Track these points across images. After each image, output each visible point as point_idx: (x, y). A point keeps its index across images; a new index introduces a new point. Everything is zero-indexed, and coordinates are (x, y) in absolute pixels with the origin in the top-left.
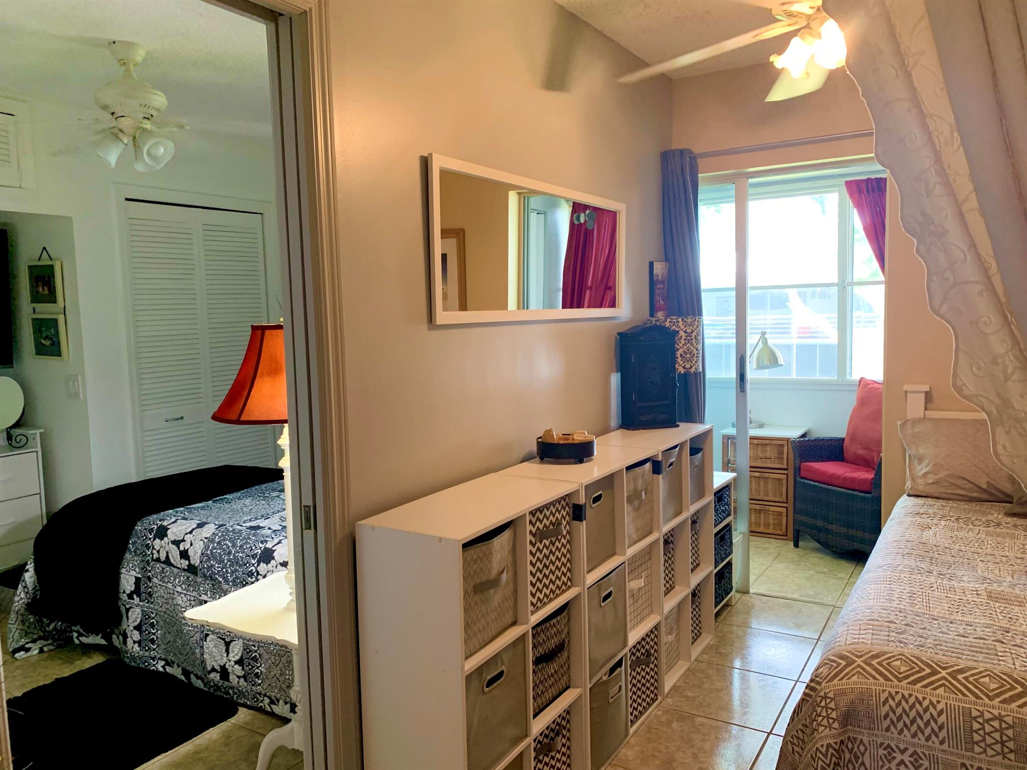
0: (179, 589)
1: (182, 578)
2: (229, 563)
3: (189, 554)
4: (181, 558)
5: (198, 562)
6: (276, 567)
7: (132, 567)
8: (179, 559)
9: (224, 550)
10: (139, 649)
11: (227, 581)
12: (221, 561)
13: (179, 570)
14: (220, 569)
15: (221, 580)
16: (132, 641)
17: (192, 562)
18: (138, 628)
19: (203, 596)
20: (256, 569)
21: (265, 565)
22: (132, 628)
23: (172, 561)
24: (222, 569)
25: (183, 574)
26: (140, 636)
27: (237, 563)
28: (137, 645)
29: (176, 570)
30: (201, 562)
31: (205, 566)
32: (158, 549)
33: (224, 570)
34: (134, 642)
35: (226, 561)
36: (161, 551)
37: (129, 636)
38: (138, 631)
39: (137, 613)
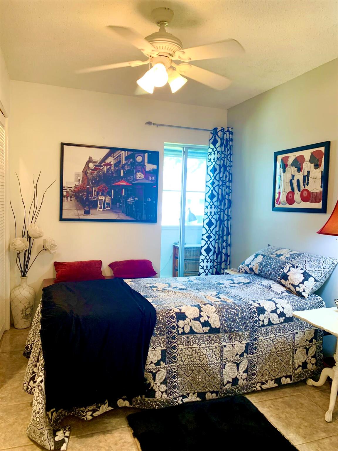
0: (203, 345)
1: (204, 339)
2: (239, 320)
3: (210, 322)
4: (203, 327)
5: (219, 325)
6: (269, 314)
7: (158, 344)
8: (202, 328)
9: (232, 314)
10: (166, 396)
11: (241, 330)
12: (233, 321)
13: (201, 335)
14: (235, 325)
15: (238, 330)
16: (160, 393)
17: (213, 326)
18: (164, 382)
19: (223, 343)
20: (258, 318)
21: (262, 315)
22: (159, 384)
23: (195, 330)
24: (237, 324)
25: (205, 336)
26: (167, 387)
27: (245, 318)
28: (164, 394)
29: (199, 336)
30: (221, 324)
31: (226, 325)
32: (182, 327)
33: (238, 325)
34: (162, 393)
35: (237, 320)
36: (185, 327)
37: (156, 390)
38: (164, 384)
39: (163, 373)
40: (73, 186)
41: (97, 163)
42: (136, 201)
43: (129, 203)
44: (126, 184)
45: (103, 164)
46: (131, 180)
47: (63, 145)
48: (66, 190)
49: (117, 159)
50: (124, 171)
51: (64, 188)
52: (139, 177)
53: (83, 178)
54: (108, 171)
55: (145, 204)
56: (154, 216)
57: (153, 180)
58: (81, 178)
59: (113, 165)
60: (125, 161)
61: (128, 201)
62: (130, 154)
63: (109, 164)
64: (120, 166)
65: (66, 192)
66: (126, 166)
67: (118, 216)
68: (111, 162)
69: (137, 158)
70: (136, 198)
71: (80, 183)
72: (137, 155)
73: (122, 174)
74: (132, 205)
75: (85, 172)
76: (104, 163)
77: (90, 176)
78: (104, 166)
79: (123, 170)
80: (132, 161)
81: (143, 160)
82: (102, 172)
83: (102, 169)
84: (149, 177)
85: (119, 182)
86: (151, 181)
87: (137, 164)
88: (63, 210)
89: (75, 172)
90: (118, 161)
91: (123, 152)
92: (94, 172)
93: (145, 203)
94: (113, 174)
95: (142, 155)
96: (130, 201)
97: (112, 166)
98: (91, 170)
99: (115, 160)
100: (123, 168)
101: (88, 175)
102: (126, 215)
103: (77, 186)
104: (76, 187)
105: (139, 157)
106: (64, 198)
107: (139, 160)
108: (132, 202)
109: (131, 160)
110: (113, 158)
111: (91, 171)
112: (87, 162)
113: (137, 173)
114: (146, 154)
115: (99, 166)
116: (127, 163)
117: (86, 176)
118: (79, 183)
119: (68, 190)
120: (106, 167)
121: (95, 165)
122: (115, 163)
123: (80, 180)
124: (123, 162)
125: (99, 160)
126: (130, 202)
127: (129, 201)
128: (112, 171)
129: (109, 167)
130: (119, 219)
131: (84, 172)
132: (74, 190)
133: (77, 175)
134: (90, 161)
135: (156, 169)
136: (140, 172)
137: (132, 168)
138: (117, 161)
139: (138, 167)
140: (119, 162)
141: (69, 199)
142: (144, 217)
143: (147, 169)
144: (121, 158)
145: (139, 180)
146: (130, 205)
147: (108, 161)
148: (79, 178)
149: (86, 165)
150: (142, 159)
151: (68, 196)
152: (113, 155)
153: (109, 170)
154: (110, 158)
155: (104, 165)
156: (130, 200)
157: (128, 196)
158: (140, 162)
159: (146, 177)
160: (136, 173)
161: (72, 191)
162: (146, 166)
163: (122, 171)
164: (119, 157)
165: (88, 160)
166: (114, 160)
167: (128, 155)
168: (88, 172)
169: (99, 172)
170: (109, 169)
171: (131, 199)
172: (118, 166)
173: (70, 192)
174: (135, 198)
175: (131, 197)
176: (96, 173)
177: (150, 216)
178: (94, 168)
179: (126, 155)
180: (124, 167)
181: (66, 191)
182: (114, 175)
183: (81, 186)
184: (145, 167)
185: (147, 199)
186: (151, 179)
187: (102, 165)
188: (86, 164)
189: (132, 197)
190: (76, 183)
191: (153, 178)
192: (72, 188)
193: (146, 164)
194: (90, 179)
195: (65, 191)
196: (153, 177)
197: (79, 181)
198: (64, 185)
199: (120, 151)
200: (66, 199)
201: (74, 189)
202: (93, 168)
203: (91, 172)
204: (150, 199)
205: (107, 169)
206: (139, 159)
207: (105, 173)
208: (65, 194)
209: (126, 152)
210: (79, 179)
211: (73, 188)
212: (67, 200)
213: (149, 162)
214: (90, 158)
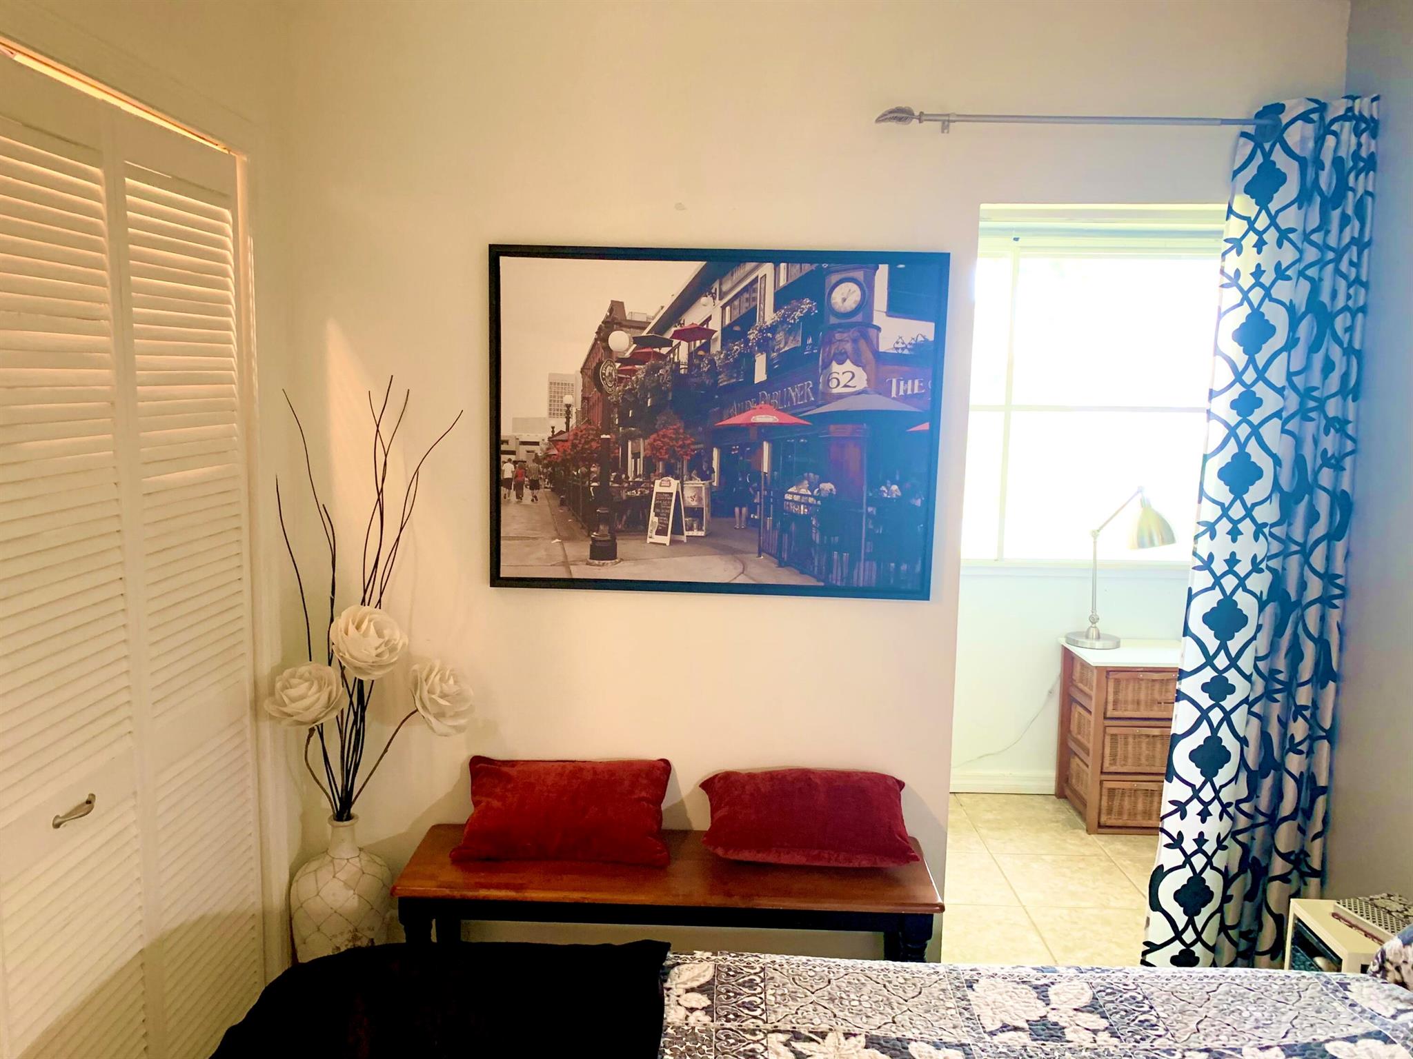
40: (543, 435)
41: (644, 328)
42: (828, 499)
43: (794, 509)
44: (778, 421)
45: (673, 329)
46: (802, 398)
47: (497, 252)
48: (513, 453)
49: (736, 303)
50: (769, 360)
51: (504, 447)
52: (842, 384)
53: (584, 399)
54: (696, 361)
55: (869, 515)
56: (918, 568)
57: (913, 395)
58: (573, 399)
59: (718, 335)
60: (775, 311)
61: (788, 497)
62: (799, 275)
63: (701, 332)
64: (753, 335)
65: (515, 463)
66: (780, 336)
67: (740, 570)
68: (710, 318)
69: (834, 295)
70: (828, 486)
71: (573, 422)
72: (834, 278)
73: (760, 375)
74: (807, 517)
75: (592, 371)
76: (679, 328)
77: (615, 392)
78: (675, 342)
79: (767, 358)
80: (810, 309)
81: (866, 303)
82: (668, 368)
83: (669, 353)
84: (894, 381)
85: (744, 412)
86: (906, 398)
87: (833, 320)
88: (502, 542)
89: (550, 375)
90: (744, 311)
91: (767, 269)
92: (634, 372)
93: (870, 509)
94: (720, 373)
95: (859, 275)
96: (797, 498)
97: (716, 339)
98: (619, 360)
99: (728, 308)
100: (765, 345)
101: (608, 386)
102: (780, 566)
103: (558, 438)
104: (554, 440)
105: (843, 285)
106: (504, 490)
107: (844, 300)
108: (807, 505)
109: (807, 304)
110: (721, 299)
111: (618, 365)
112: (600, 328)
113: (835, 367)
114: (883, 270)
115: (656, 338)
116: (784, 320)
117: (600, 387)
118: (567, 423)
119: (522, 454)
120: (684, 345)
121: (636, 340)
122: (727, 322)
123: (573, 410)
124: (769, 315)
125: (656, 315)
126: (798, 503)
127: (792, 501)
128: (712, 362)
129: (698, 344)
130: (742, 580)
131: (590, 373)
132: (547, 456)
133: (557, 387)
134: (615, 319)
135: (931, 337)
136: (848, 362)
137: (810, 341)
138: (736, 314)
139: (838, 336)
140: (748, 319)
141: (527, 492)
142: (864, 574)
143: (886, 344)
144: (755, 299)
145: (841, 396)
146: (796, 516)
147: (693, 318)
148: (568, 399)
149: (596, 340)
150: (858, 298)
151: (519, 479)
152: (716, 285)
153: (701, 358)
154: (703, 300)
155: (677, 335)
156: (798, 494)
157: (787, 473)
158: (849, 309)
159: (879, 385)
160: (827, 365)
161: (537, 459)
162: (879, 329)
163: (761, 362)
164: (746, 295)
165: (607, 317)
166: (723, 308)
167: (790, 281)
168: (607, 370)
169: (655, 369)
170: (701, 353)
171: (803, 491)
172: (743, 335)
173: (532, 465)
174: (822, 486)
175: (804, 478)
176: (641, 375)
177: (898, 567)
178: (633, 354)
179: (782, 282)
180: (773, 338)
181: (513, 458)
182: (723, 380)
183: (576, 435)
184: (872, 332)
185: (883, 488)
186: (905, 391)
187: (668, 335)
188: (594, 335)
189: (808, 478)
190: (553, 422)
191: (913, 387)
192: (537, 444)
193: (879, 316)
194: (616, 404)
195: (510, 460)
196: (916, 382)
197: (568, 413)
198: (506, 432)
199: (753, 264)
200: (513, 493)
201: (548, 449)
202: (627, 355)
203: (619, 371)
204: (895, 487)
205: (690, 354)
206: (845, 296)
207: (682, 372)
208: (508, 470)
209: (783, 265)
210: (568, 406)
211: (544, 447)
212: (518, 497)
213: (895, 309)
214: (616, 307)
